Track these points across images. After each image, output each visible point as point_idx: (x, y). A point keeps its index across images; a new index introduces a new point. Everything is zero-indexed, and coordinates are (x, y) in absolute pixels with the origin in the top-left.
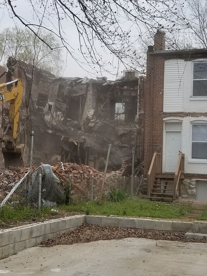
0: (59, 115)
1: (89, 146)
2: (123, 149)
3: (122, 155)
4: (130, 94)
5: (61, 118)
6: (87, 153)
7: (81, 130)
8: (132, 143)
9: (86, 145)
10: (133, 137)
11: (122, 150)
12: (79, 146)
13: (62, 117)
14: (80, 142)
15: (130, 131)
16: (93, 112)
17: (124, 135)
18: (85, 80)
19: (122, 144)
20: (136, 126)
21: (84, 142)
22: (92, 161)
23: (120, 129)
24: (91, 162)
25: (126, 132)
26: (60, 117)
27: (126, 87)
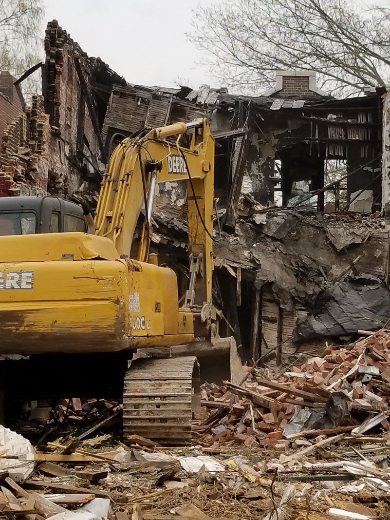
0: (169, 192)
1: (272, 279)
2: (365, 288)
3: (364, 305)
4: (346, 136)
5: (177, 200)
6: (258, 299)
7: (236, 235)
8: (378, 270)
9: (260, 277)
10: (378, 253)
11: (361, 290)
12: (239, 279)
13: (179, 197)
14: (243, 267)
15: (370, 238)
16: (250, 184)
17: (353, 247)
18: (205, 94)
19: (356, 273)
20: (383, 223)
21: (254, 269)
22: (272, 321)
23: (341, 230)
24: (270, 325)
25: (359, 241)
26: (174, 198)
27: (335, 117)
